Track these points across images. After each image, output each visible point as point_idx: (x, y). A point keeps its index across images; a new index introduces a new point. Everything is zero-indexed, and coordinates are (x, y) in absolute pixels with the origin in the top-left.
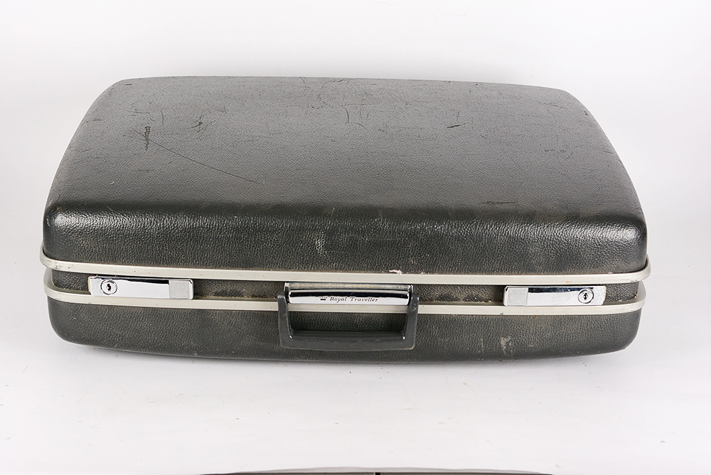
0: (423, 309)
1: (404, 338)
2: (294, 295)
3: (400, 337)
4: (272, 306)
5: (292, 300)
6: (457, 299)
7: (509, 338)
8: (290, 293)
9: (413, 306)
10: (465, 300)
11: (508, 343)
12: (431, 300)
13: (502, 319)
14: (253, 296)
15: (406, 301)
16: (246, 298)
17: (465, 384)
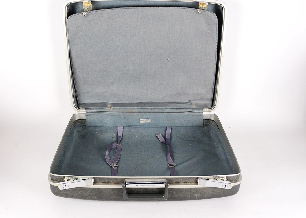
0: (170, 187)
1: (164, 196)
2: (127, 184)
3: (162, 196)
4: (120, 187)
5: (127, 186)
6: (181, 183)
7: (198, 194)
8: (126, 184)
9: (166, 187)
10: (184, 183)
11: (198, 196)
12: (173, 183)
13: (196, 189)
14: (115, 183)
15: (164, 185)
16: (112, 184)
17: (184, 210)
